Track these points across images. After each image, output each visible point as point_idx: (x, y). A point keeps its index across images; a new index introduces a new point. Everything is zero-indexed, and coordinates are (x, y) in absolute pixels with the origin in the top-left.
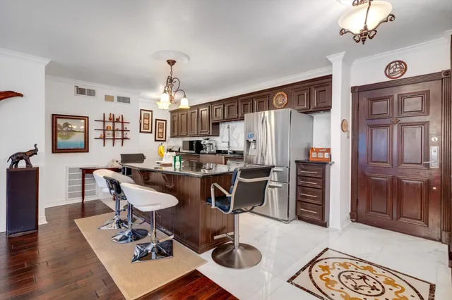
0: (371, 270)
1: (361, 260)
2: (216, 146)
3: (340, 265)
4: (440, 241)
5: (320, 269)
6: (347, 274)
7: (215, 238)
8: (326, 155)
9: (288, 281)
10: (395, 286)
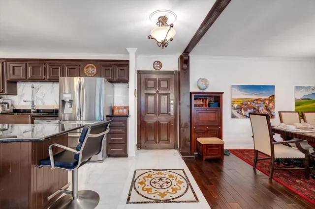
0: (161, 174)
1: (154, 170)
2: (12, 105)
3: (147, 177)
4: (174, 149)
5: (139, 185)
6: (153, 181)
7: (49, 198)
8: (125, 111)
9: (127, 203)
10: (173, 177)
